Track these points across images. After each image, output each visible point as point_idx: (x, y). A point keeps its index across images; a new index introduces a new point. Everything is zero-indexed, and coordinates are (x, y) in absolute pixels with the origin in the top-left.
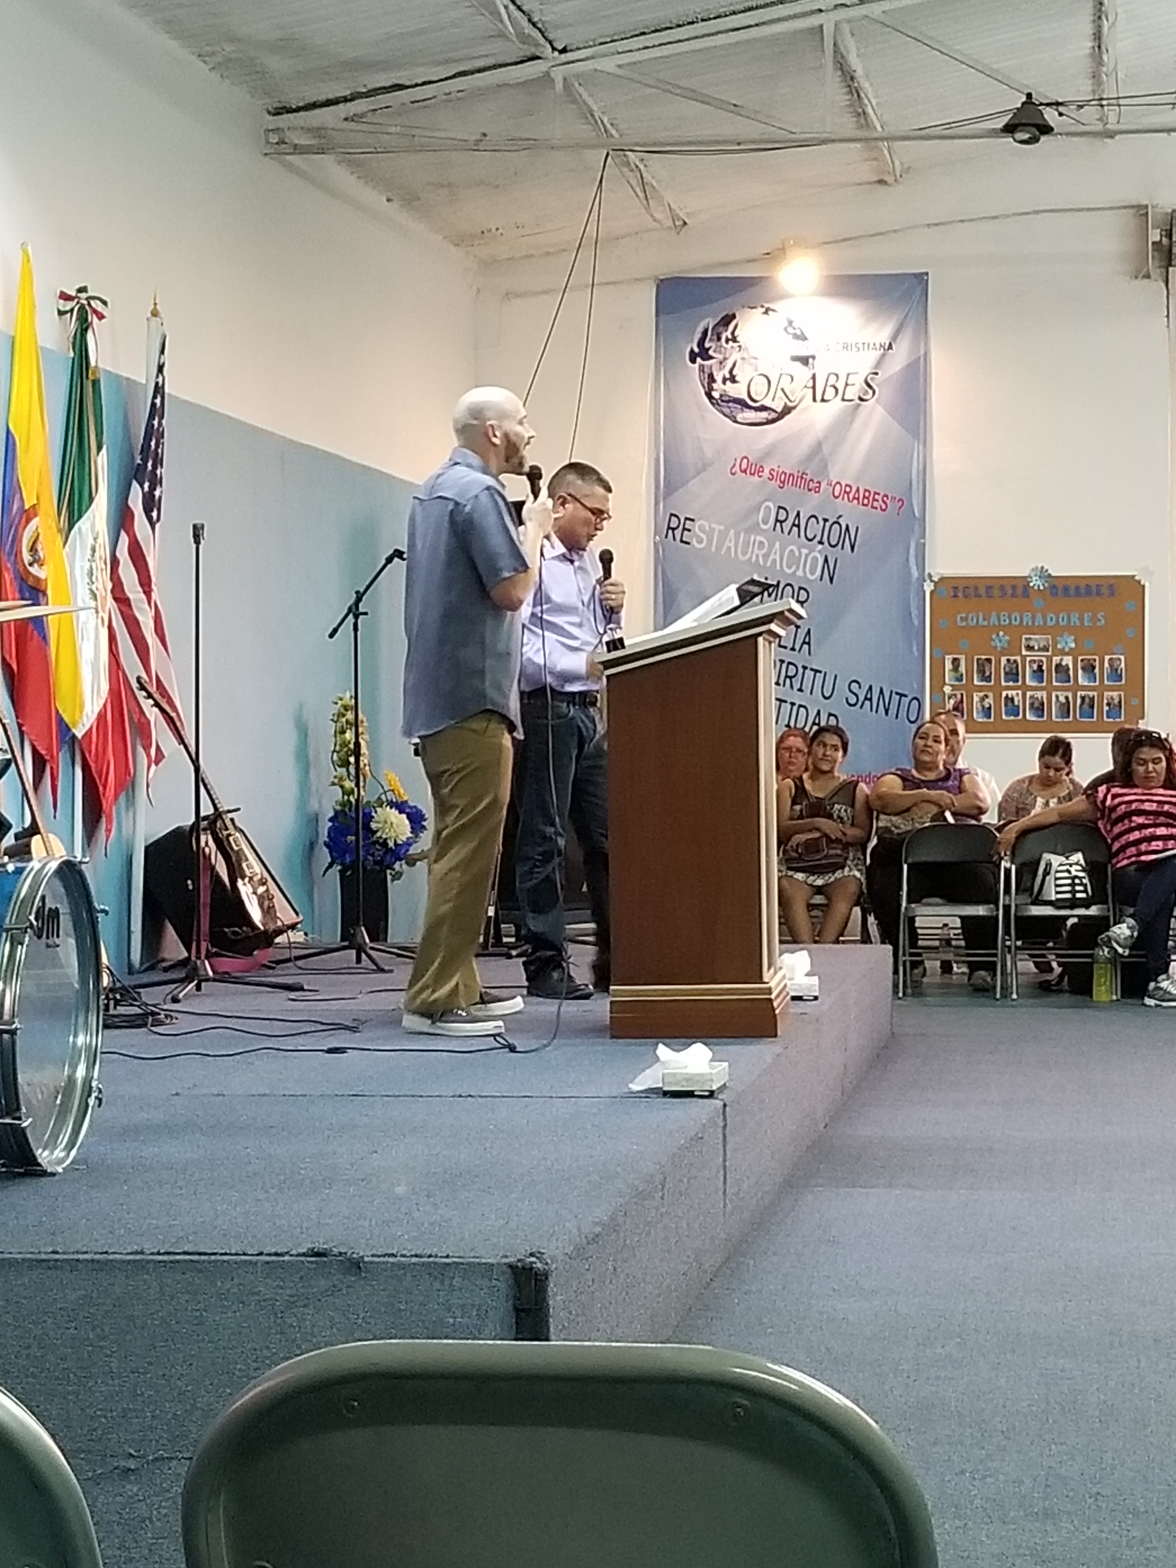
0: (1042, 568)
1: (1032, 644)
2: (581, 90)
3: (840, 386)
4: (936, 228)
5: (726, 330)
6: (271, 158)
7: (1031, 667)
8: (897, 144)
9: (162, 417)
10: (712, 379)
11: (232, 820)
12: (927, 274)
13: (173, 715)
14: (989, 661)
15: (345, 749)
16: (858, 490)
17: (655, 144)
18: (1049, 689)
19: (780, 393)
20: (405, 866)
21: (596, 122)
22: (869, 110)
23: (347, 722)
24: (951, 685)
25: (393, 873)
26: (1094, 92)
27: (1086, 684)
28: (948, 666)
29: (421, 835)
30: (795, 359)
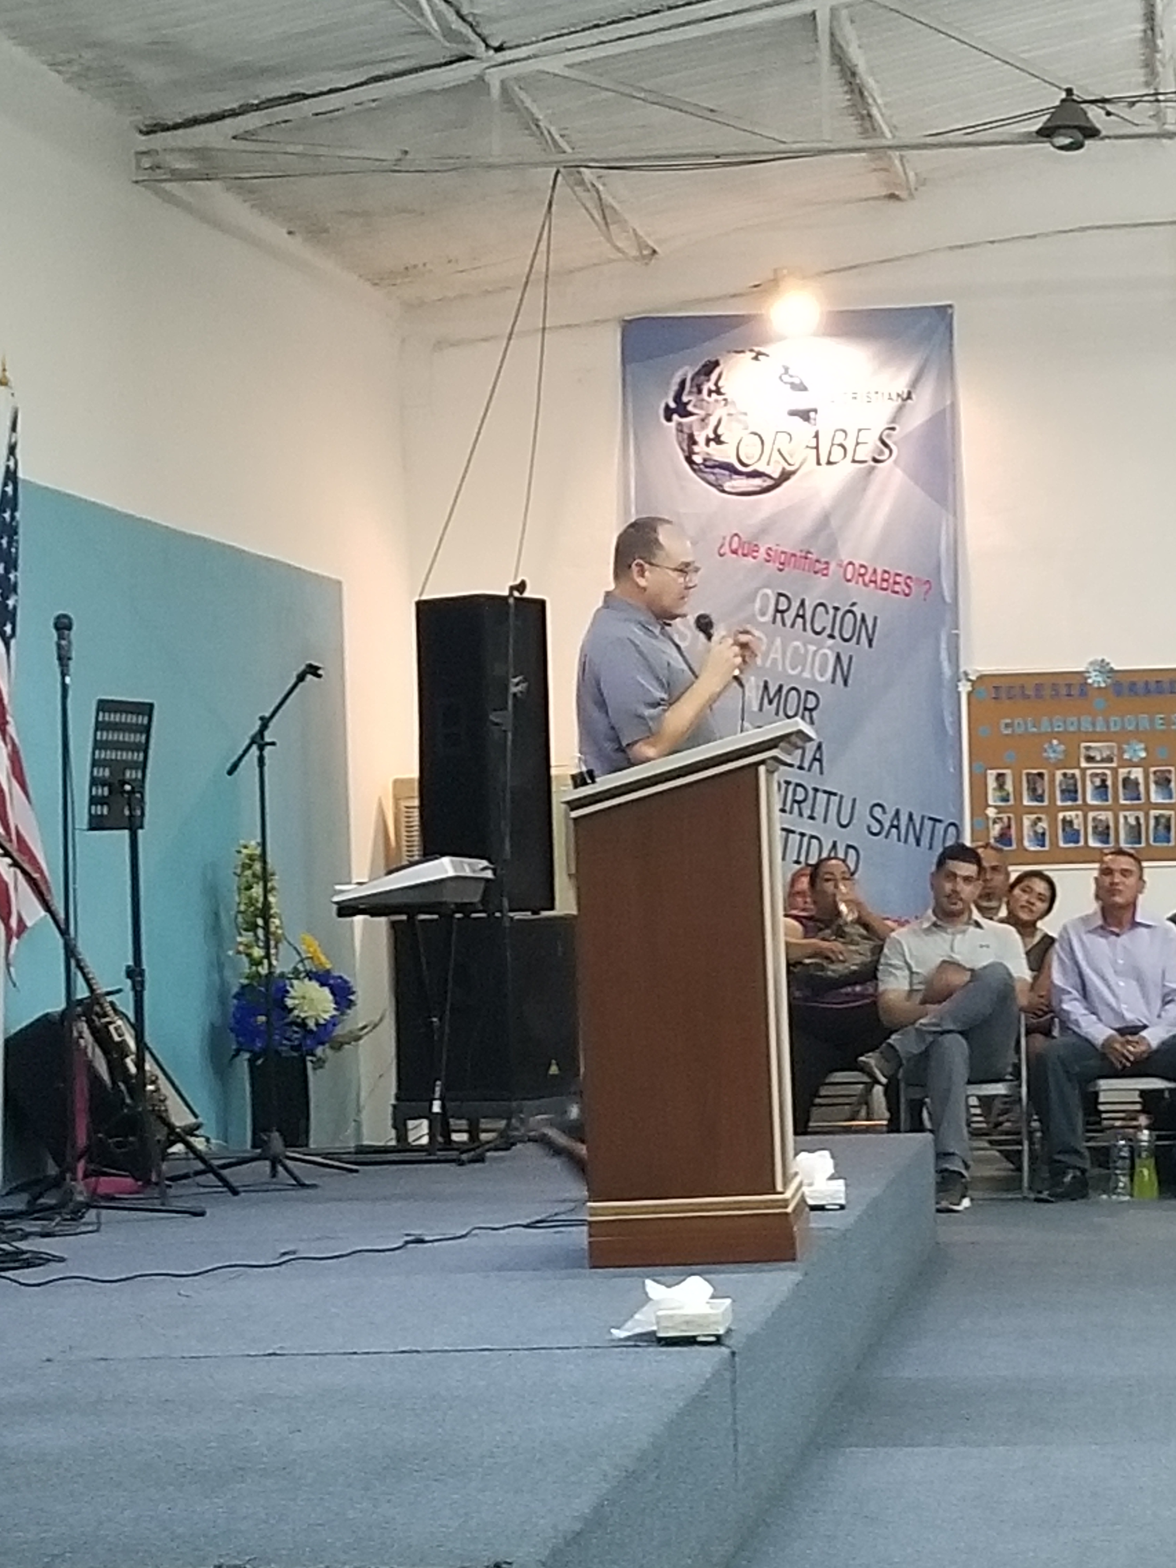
0: (1103, 661)
1: (1092, 754)
2: (523, 95)
3: (850, 445)
4: (960, 251)
5: (708, 380)
6: (145, 186)
7: (1092, 782)
8: (910, 154)
9: (14, 509)
10: (692, 441)
11: (112, 1004)
12: (950, 306)
13: (36, 876)
14: (1041, 775)
15: (252, 909)
16: (875, 571)
17: (617, 160)
18: (1116, 809)
19: (776, 456)
20: (329, 1052)
21: (542, 133)
22: (875, 111)
23: (254, 875)
24: (996, 807)
25: (314, 1059)
26: (1147, 84)
27: (1160, 801)
28: (992, 784)
29: (349, 1011)
30: (793, 413)
